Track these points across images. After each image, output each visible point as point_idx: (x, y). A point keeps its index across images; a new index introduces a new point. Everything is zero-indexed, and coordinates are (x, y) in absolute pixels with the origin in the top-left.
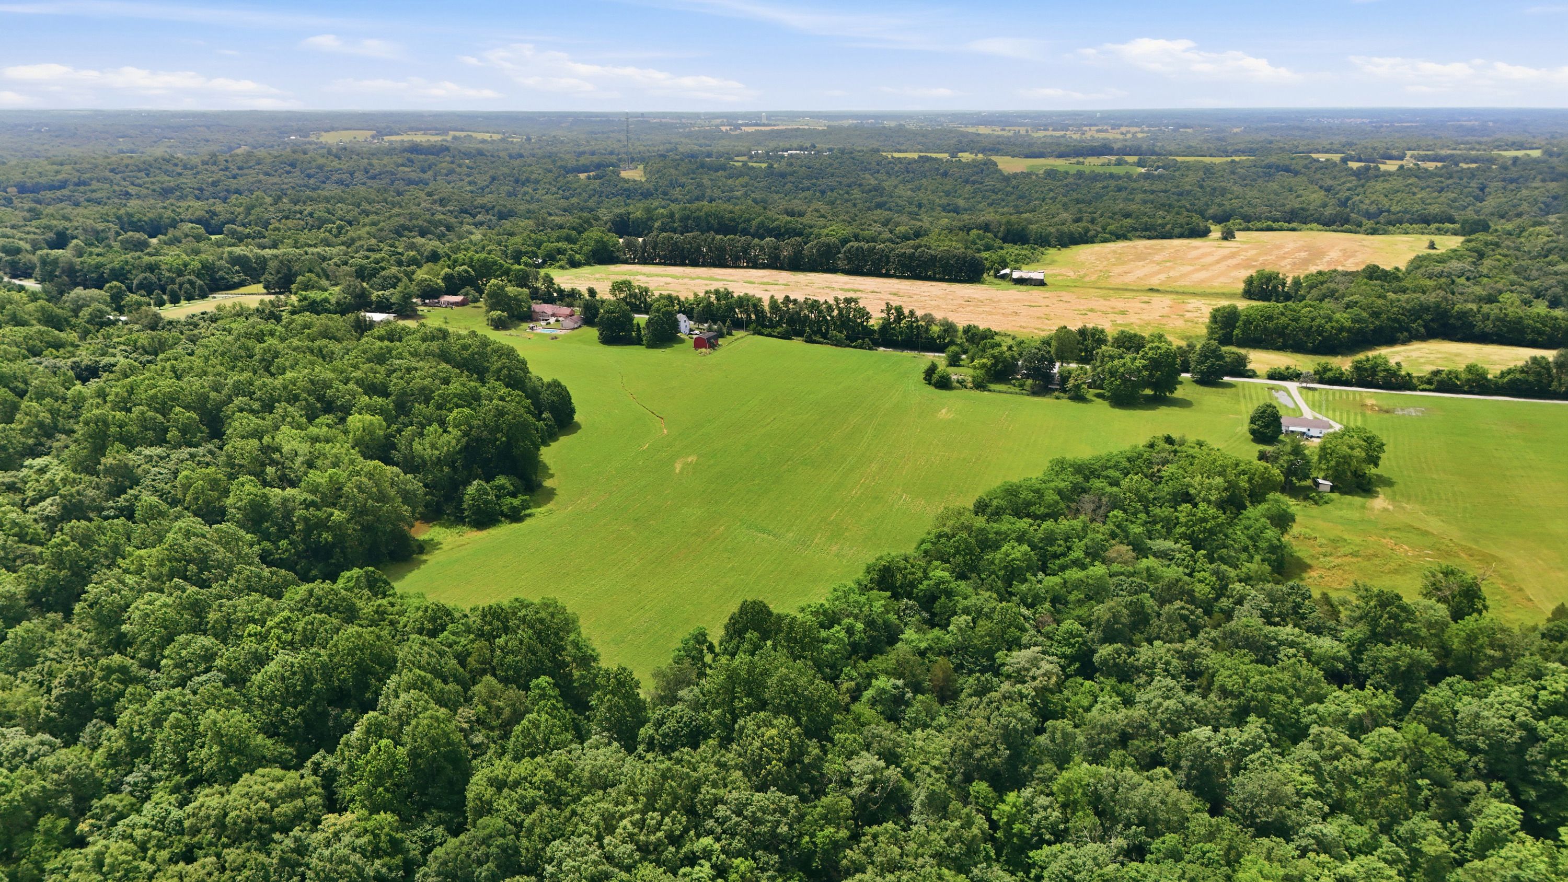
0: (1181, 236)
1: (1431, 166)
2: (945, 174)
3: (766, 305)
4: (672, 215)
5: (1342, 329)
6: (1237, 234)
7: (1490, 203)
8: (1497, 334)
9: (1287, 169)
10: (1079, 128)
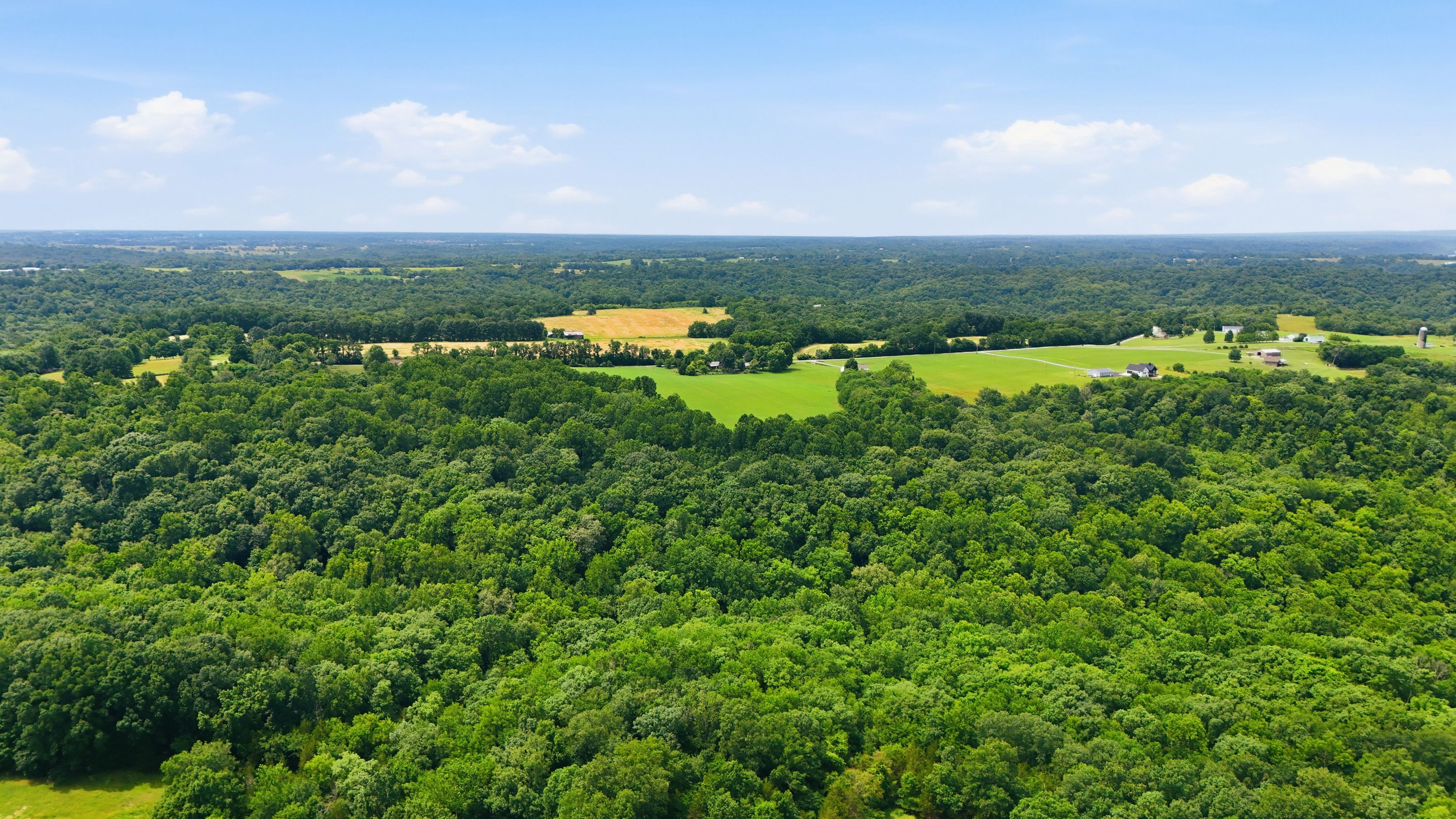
6: (597, 311)
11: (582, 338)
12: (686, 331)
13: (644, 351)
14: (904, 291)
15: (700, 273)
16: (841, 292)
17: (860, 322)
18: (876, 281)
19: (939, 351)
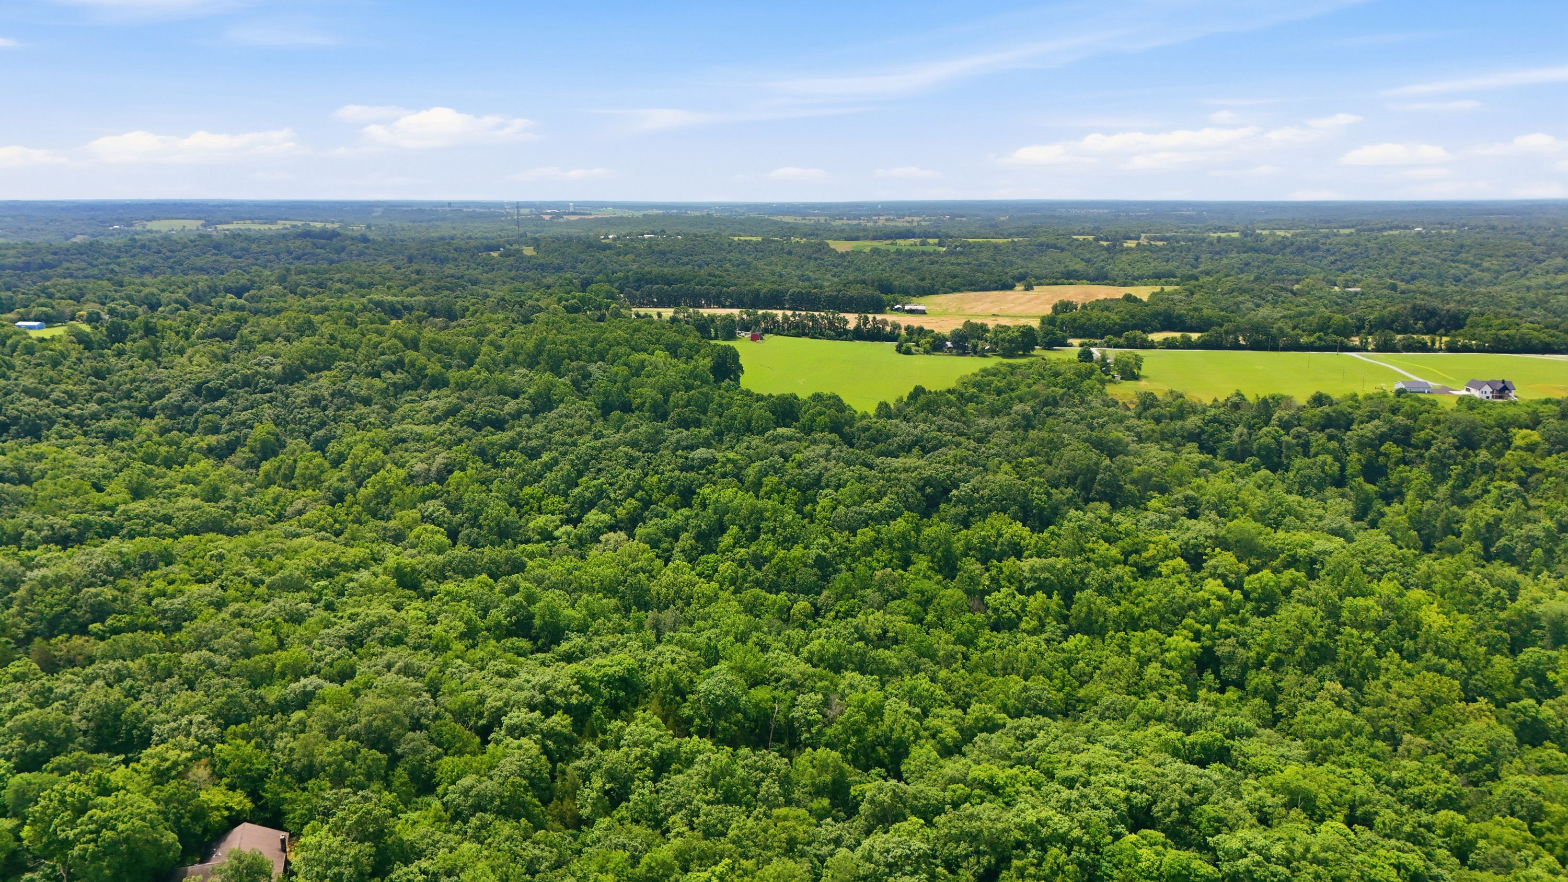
0: (996, 289)
1: (1160, 243)
2: (790, 253)
3: (780, 318)
6: (1034, 287)
7: (1202, 268)
9: (1055, 247)
10: (869, 217)
11: (923, 312)
13: (895, 326)
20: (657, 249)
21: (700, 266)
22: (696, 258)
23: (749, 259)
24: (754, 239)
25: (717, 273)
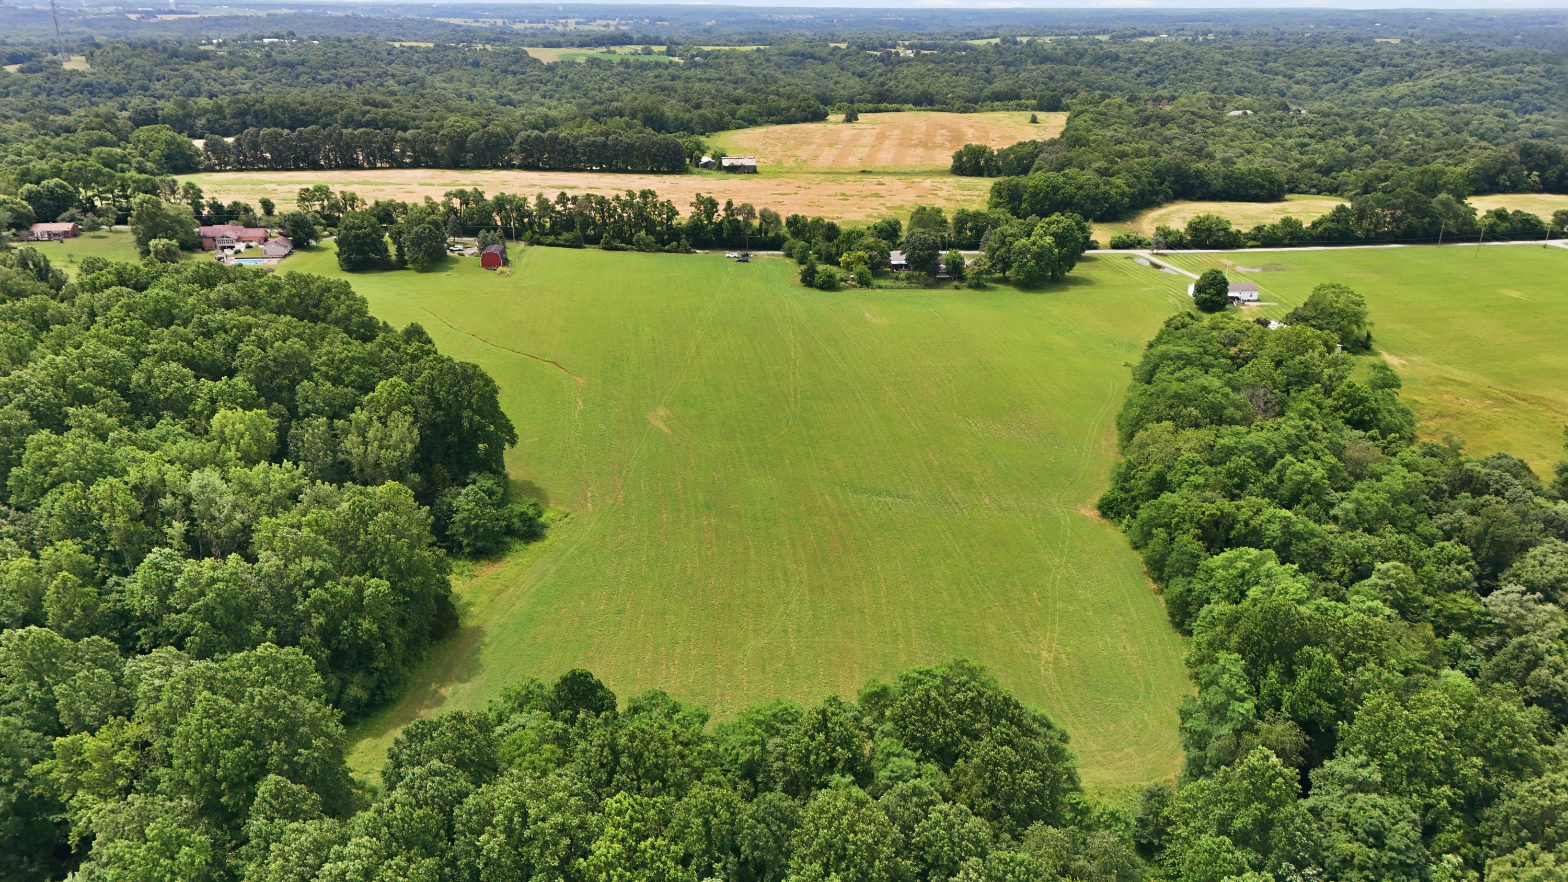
2: (476, 64)
3: (532, 203)
4: (219, 110)
5: (1123, 194)
6: (860, 116)
8: (1224, 192)
11: (752, 170)
12: (949, 163)
13: (769, 219)
14: (1399, 89)
15: (1082, 55)
16: (1296, 88)
17: (1304, 145)
18: (1357, 72)
19: (1450, 238)
20: (280, 58)
21: (349, 85)
22: (341, 72)
23: (420, 73)
24: (422, 45)
25: (379, 98)
